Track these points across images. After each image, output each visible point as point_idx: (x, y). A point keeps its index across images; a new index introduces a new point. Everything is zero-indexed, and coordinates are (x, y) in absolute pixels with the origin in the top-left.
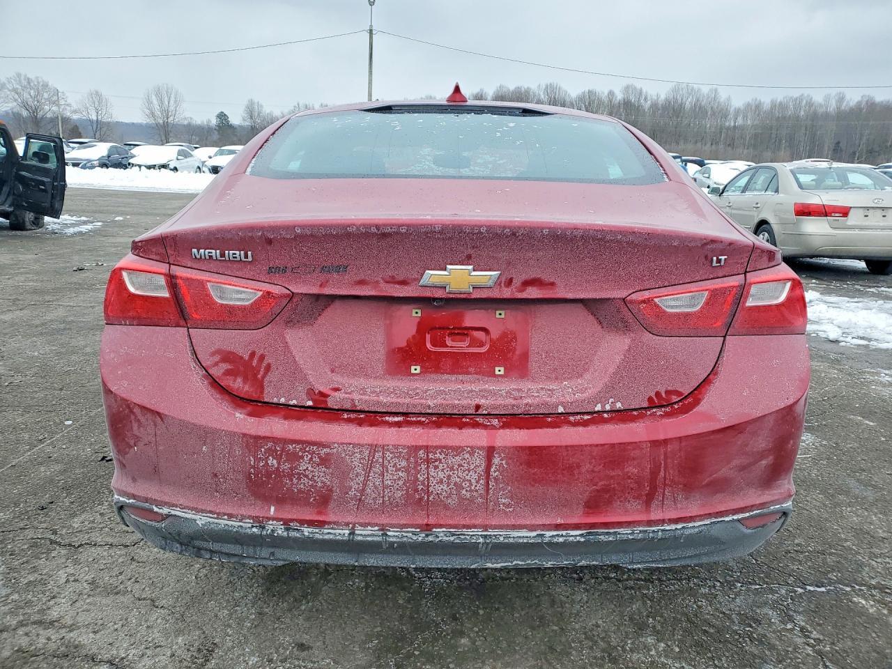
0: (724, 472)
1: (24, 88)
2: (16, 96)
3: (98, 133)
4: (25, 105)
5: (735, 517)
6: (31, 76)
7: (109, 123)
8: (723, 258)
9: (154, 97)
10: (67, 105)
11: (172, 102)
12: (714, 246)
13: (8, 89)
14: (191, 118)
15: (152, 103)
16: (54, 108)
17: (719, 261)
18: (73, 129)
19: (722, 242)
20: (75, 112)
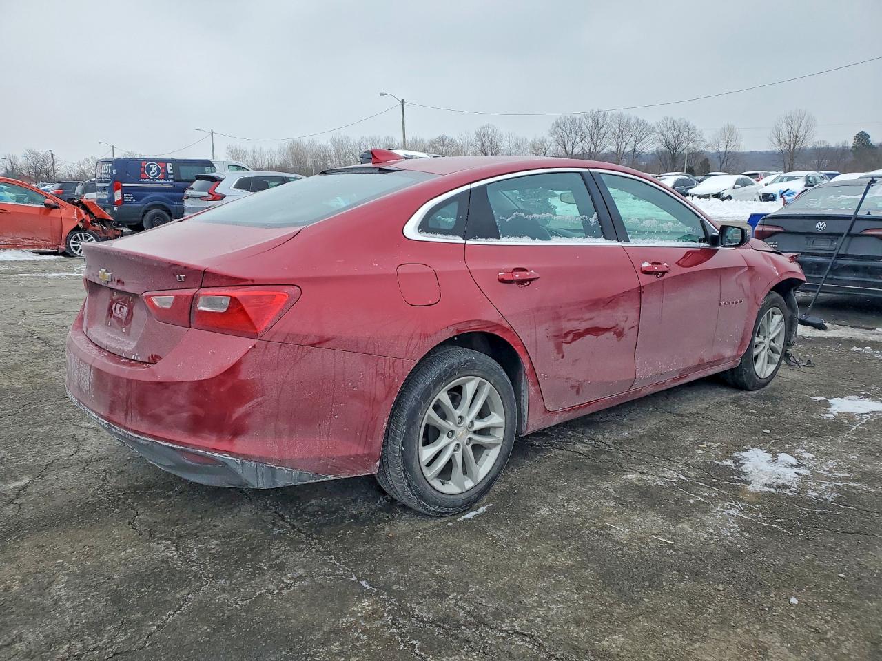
0: (159, 411)
1: (669, 129)
2: (662, 138)
3: (724, 164)
4: (667, 144)
5: (167, 444)
6: (676, 118)
7: (736, 153)
8: (182, 276)
9: (784, 125)
10: (702, 141)
11: (802, 127)
12: (176, 268)
13: (656, 132)
14: (824, 142)
15: (781, 130)
16: (691, 145)
17: (180, 278)
18: (704, 161)
19: (179, 266)
20: (708, 146)
